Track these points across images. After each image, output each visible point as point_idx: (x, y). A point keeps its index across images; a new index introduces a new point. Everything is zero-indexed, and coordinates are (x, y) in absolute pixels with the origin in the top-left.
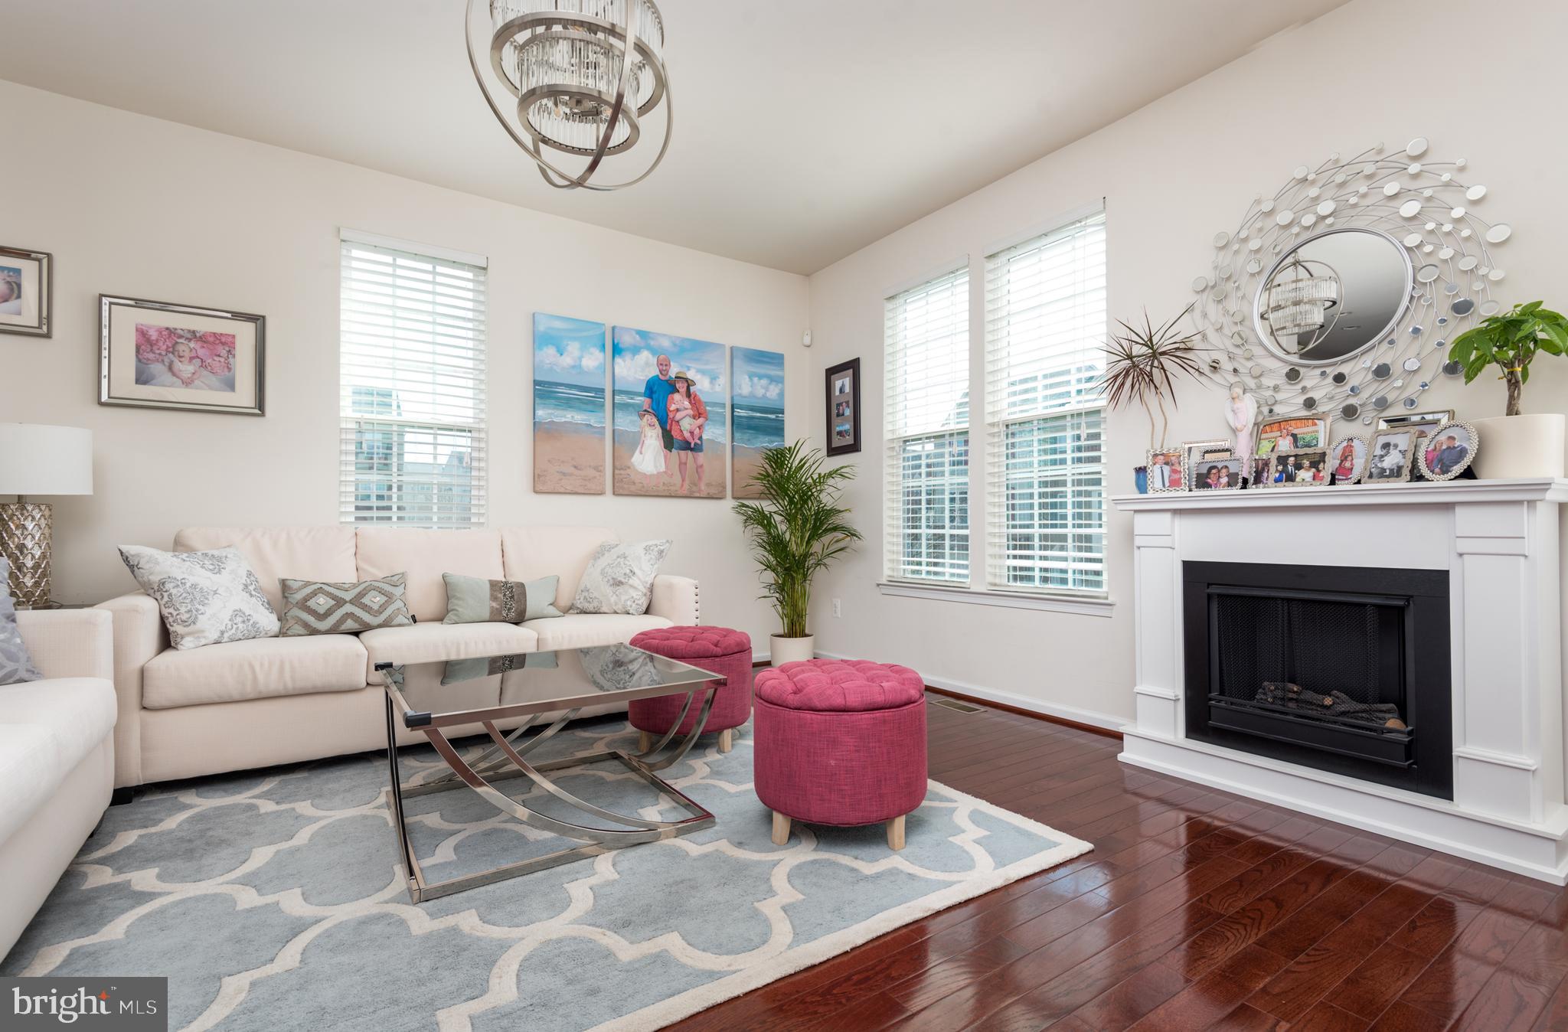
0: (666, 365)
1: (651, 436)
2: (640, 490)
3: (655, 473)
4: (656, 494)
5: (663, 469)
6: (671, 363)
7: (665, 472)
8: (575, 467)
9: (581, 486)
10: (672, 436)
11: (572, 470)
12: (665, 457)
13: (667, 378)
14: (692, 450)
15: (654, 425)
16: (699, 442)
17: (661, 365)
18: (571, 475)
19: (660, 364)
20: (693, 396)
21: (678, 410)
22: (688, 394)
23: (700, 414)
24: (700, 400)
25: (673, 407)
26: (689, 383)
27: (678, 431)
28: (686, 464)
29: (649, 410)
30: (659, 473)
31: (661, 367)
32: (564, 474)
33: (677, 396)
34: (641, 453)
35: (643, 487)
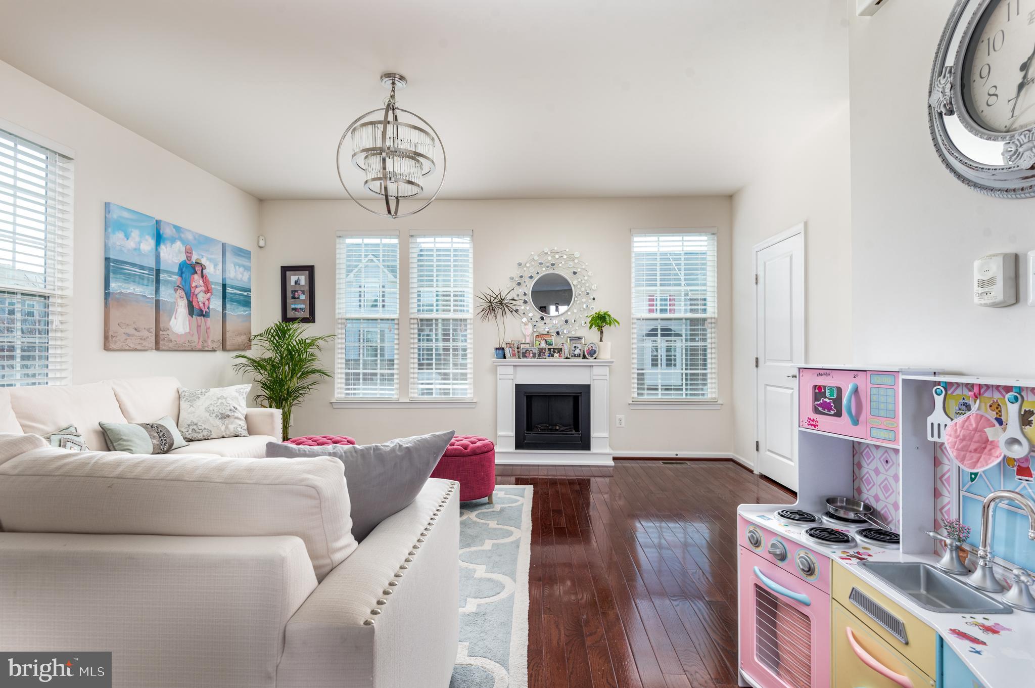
0: (190, 253)
1: (182, 305)
2: (175, 346)
3: (183, 333)
4: (184, 349)
5: (188, 330)
6: (193, 252)
7: (189, 333)
8: (136, 329)
9: (139, 344)
10: (193, 306)
11: (134, 332)
12: (189, 321)
13: (190, 263)
14: (204, 316)
15: (183, 298)
16: (207, 310)
17: (188, 252)
18: (133, 335)
19: (187, 252)
20: (205, 277)
21: (196, 287)
22: (202, 276)
23: (208, 290)
24: (208, 280)
25: (194, 284)
26: (203, 267)
27: (197, 302)
28: (200, 326)
29: (180, 286)
30: (185, 333)
31: (187, 254)
32: (129, 335)
33: (196, 277)
34: (175, 318)
35: (177, 344)
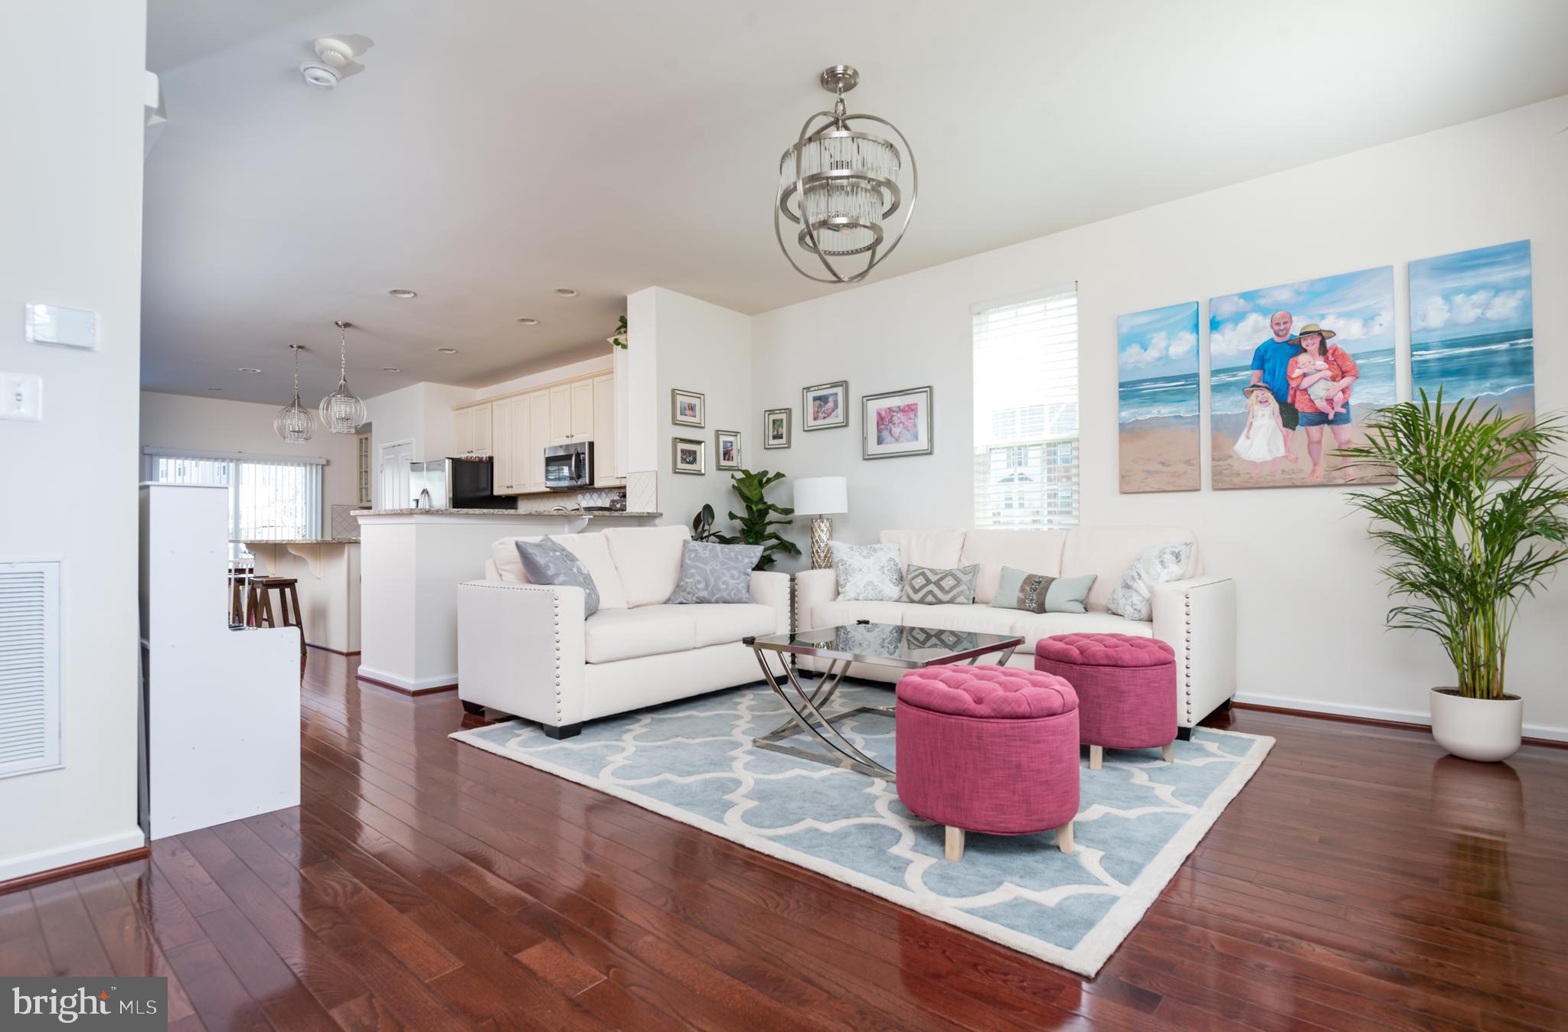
0: (1285, 323)
1: (1263, 415)
2: (1248, 482)
3: (1269, 458)
4: (1271, 485)
5: (1282, 452)
6: (1294, 318)
7: (1286, 457)
8: (1162, 464)
9: (1170, 483)
10: (1296, 409)
11: (1160, 467)
12: (1285, 438)
13: (1288, 337)
14: (1330, 422)
15: (1267, 401)
16: (1343, 411)
17: (1278, 324)
18: (1157, 472)
19: (1275, 324)
20: (1331, 351)
21: (1305, 375)
22: (1323, 350)
23: (1343, 373)
24: (1343, 355)
25: (1297, 372)
26: (1323, 336)
27: (1307, 402)
28: (1319, 442)
29: (1260, 384)
30: (1275, 461)
31: (1276, 328)
32: (1149, 472)
33: (1302, 358)
34: (1248, 437)
35: (1251, 478)
